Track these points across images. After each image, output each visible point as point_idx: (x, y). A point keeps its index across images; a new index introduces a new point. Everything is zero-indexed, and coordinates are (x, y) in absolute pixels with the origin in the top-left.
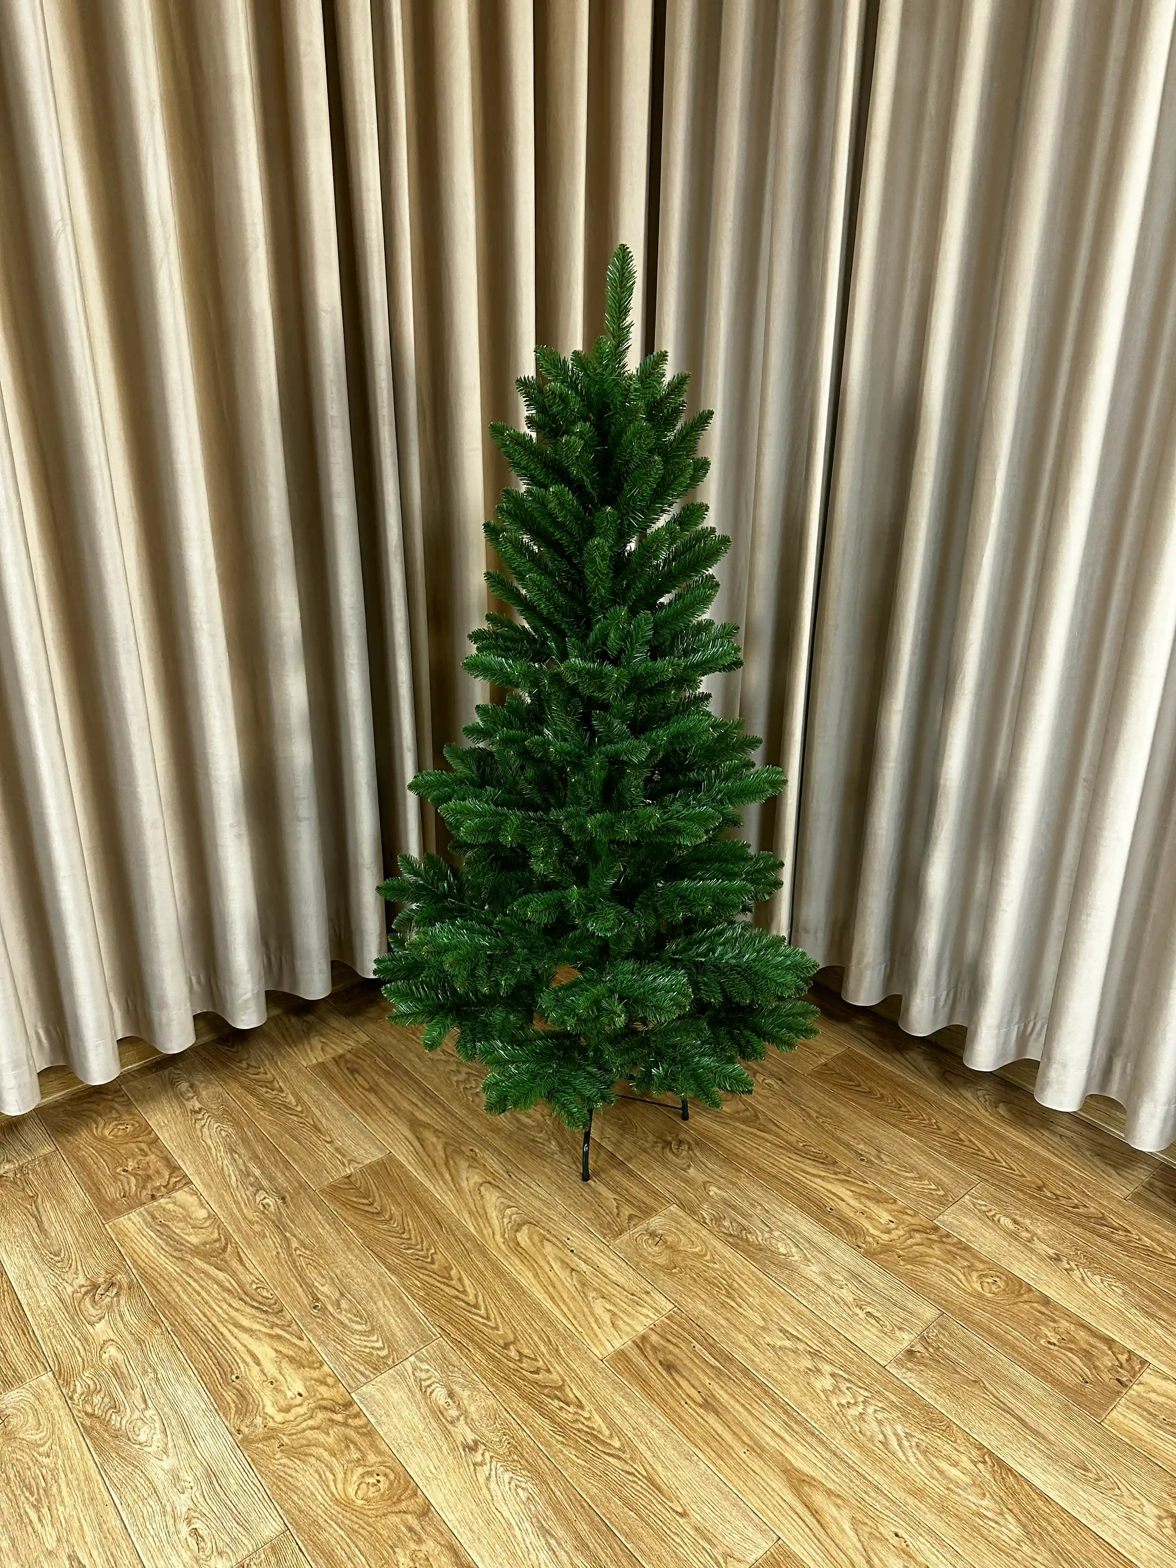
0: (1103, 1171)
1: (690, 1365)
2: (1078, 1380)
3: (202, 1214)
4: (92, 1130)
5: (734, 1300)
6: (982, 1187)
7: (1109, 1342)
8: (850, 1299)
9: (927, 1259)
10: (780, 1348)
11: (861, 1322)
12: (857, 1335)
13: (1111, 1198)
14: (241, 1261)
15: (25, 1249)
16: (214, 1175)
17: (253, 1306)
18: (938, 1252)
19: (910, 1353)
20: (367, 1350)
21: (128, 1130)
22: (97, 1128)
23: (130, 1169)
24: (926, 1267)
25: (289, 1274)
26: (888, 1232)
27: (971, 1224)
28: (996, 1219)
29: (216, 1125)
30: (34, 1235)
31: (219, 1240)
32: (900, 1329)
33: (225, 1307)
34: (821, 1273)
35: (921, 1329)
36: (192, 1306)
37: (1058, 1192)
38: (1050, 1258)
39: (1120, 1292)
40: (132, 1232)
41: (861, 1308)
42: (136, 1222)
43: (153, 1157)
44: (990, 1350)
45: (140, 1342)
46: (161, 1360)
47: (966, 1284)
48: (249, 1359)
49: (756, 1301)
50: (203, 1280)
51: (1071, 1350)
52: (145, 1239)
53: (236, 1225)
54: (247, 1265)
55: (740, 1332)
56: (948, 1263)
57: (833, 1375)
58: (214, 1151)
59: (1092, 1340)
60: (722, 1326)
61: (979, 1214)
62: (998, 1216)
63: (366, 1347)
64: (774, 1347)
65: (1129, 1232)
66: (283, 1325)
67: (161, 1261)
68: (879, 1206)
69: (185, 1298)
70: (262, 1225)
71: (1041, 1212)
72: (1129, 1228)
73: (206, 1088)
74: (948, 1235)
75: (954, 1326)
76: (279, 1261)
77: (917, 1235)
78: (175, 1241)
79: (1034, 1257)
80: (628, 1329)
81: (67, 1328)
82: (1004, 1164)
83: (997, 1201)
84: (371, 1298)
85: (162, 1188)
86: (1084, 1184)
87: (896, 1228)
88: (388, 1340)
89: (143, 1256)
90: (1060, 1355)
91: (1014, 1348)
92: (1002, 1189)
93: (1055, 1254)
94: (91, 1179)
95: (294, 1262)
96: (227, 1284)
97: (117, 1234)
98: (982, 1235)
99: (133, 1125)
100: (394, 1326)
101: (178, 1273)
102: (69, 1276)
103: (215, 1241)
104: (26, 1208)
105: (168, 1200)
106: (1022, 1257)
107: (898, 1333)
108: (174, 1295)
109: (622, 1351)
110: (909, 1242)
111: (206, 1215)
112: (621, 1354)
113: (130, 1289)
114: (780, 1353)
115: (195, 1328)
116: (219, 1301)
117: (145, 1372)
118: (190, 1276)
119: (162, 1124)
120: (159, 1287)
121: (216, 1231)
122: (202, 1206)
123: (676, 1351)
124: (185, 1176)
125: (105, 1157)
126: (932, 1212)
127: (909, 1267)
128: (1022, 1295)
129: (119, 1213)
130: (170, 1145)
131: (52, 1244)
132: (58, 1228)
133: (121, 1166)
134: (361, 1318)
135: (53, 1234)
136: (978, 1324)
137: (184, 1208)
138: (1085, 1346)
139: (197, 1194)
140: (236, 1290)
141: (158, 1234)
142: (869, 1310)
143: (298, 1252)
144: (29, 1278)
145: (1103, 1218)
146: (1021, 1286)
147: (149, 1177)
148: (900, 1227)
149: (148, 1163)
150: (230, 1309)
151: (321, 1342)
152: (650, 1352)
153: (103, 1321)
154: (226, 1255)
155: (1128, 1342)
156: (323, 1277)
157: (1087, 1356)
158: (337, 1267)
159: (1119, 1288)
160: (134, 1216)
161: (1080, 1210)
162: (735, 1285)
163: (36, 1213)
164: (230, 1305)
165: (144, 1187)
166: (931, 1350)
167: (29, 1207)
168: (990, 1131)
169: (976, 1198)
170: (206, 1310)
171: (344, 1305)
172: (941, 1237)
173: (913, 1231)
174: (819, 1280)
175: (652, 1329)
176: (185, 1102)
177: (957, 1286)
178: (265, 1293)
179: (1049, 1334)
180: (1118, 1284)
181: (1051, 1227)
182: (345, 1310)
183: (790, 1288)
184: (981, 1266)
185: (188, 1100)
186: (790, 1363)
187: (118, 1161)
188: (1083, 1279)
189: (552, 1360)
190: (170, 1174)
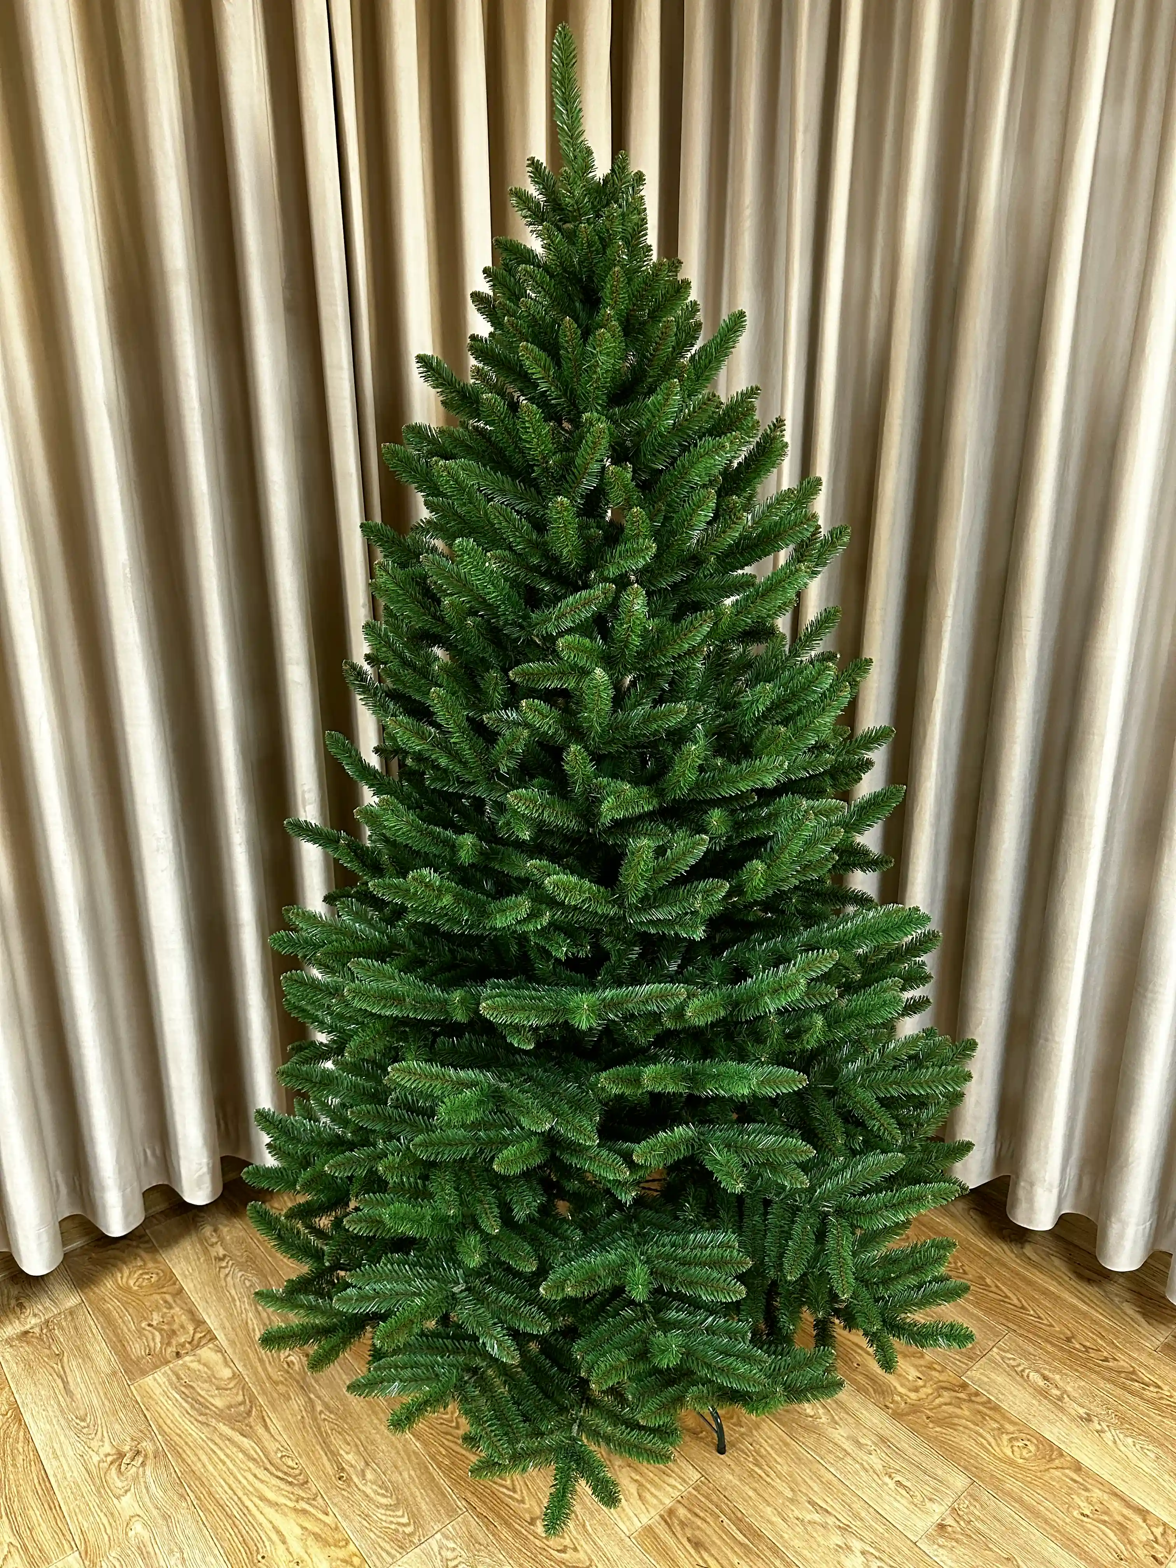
0: (1131, 1319)
1: (718, 1542)
2: (1111, 1558)
3: (227, 1373)
4: (117, 1281)
5: (761, 1468)
6: (1010, 1338)
7: (1143, 1513)
8: (878, 1467)
9: (956, 1421)
10: (809, 1522)
11: (890, 1492)
12: (887, 1507)
13: (1141, 1349)
14: (266, 1427)
15: (51, 1413)
16: (238, 1330)
17: (278, 1477)
18: (967, 1413)
19: (942, 1527)
20: (393, 1526)
21: (153, 1280)
22: (122, 1278)
23: (154, 1323)
24: (955, 1430)
25: (314, 1441)
26: (916, 1390)
27: (999, 1380)
28: (1025, 1374)
29: (240, 1274)
30: (60, 1397)
31: (243, 1403)
32: (930, 1500)
33: (251, 1478)
34: (848, 1438)
35: (951, 1500)
36: (218, 1477)
37: (1088, 1344)
38: (1081, 1418)
39: (1152, 1456)
40: (157, 1393)
41: (890, 1476)
42: (161, 1383)
43: (178, 1309)
44: (1022, 1522)
45: (166, 1517)
46: (188, 1538)
47: (996, 1448)
48: (274, 1537)
49: (784, 1469)
50: (228, 1447)
51: (1104, 1522)
52: (170, 1402)
53: (261, 1386)
54: (272, 1431)
55: (769, 1504)
56: (978, 1425)
57: (863, 1553)
58: (238, 1303)
59: (1126, 1511)
60: (750, 1497)
61: (1008, 1369)
62: (1027, 1371)
63: (392, 1522)
64: (802, 1521)
65: (1159, 1387)
66: (308, 1499)
67: (186, 1427)
68: (906, 1361)
69: (210, 1468)
70: (287, 1386)
71: (1071, 1367)
72: (1160, 1383)
73: (229, 1232)
74: (977, 1394)
75: (985, 1497)
76: (304, 1427)
77: (945, 1393)
78: (200, 1404)
79: (1064, 1418)
80: (655, 1501)
81: (93, 1500)
82: (1032, 1312)
83: (1026, 1355)
84: (396, 1467)
85: (187, 1345)
86: (1114, 1334)
87: (924, 1386)
88: (414, 1515)
89: (169, 1422)
90: (1093, 1528)
91: (1046, 1522)
92: (1030, 1340)
93: (1086, 1413)
94: (117, 1335)
95: (319, 1429)
96: (252, 1452)
97: (142, 1398)
98: (1011, 1393)
99: (157, 1274)
100: (419, 1499)
101: (203, 1440)
102: (95, 1444)
103: (240, 1404)
104: (52, 1367)
105: (192, 1358)
106: (1052, 1417)
107: (929, 1504)
108: (199, 1465)
109: (650, 1526)
110: (938, 1401)
111: (230, 1375)
112: (649, 1530)
113: (155, 1458)
114: (809, 1528)
115: (222, 1502)
116: (245, 1471)
117: (171, 1551)
118: (216, 1444)
119: (187, 1273)
120: (184, 1456)
121: (241, 1393)
122: (226, 1364)
123: (704, 1526)
124: (210, 1331)
125: (130, 1310)
126: (960, 1367)
127: (938, 1429)
128: (1053, 1460)
129: (144, 1373)
130: (195, 1298)
131: (78, 1408)
132: (84, 1390)
133: (145, 1319)
134: (387, 1491)
135: (79, 1396)
136: (1009, 1494)
137: (208, 1368)
138: (1119, 1518)
139: (221, 1351)
140: (261, 1459)
141: (183, 1396)
142: (898, 1478)
143: (323, 1416)
144: (55, 1445)
145: (1134, 1372)
146: (1052, 1451)
147: (174, 1332)
148: (928, 1385)
149: (173, 1317)
150: (256, 1481)
151: (346, 1517)
152: (678, 1527)
153: (128, 1493)
154: (251, 1419)
155: (1162, 1513)
156: (349, 1444)
157: (1122, 1529)
158: (361, 1432)
159: (1152, 1450)
160: (159, 1375)
161: (1111, 1364)
162: (762, 1450)
163: (62, 1373)
164: (255, 1476)
165: (169, 1344)
166: (962, 1523)
167: (55, 1366)
168: (1017, 1274)
169: (1004, 1351)
170: (231, 1481)
171: (369, 1475)
172: (970, 1395)
173: (942, 1388)
174: (848, 1446)
175: (679, 1502)
176: (209, 1248)
177: (987, 1451)
178: (290, 1463)
179: (1082, 1504)
180: (1151, 1447)
181: (1083, 1383)
182: (370, 1481)
183: (818, 1455)
184: (1010, 1428)
185: (212, 1245)
186: (819, 1539)
187: (143, 1315)
188: (1115, 1442)
189: (578, 1537)
190: (195, 1329)
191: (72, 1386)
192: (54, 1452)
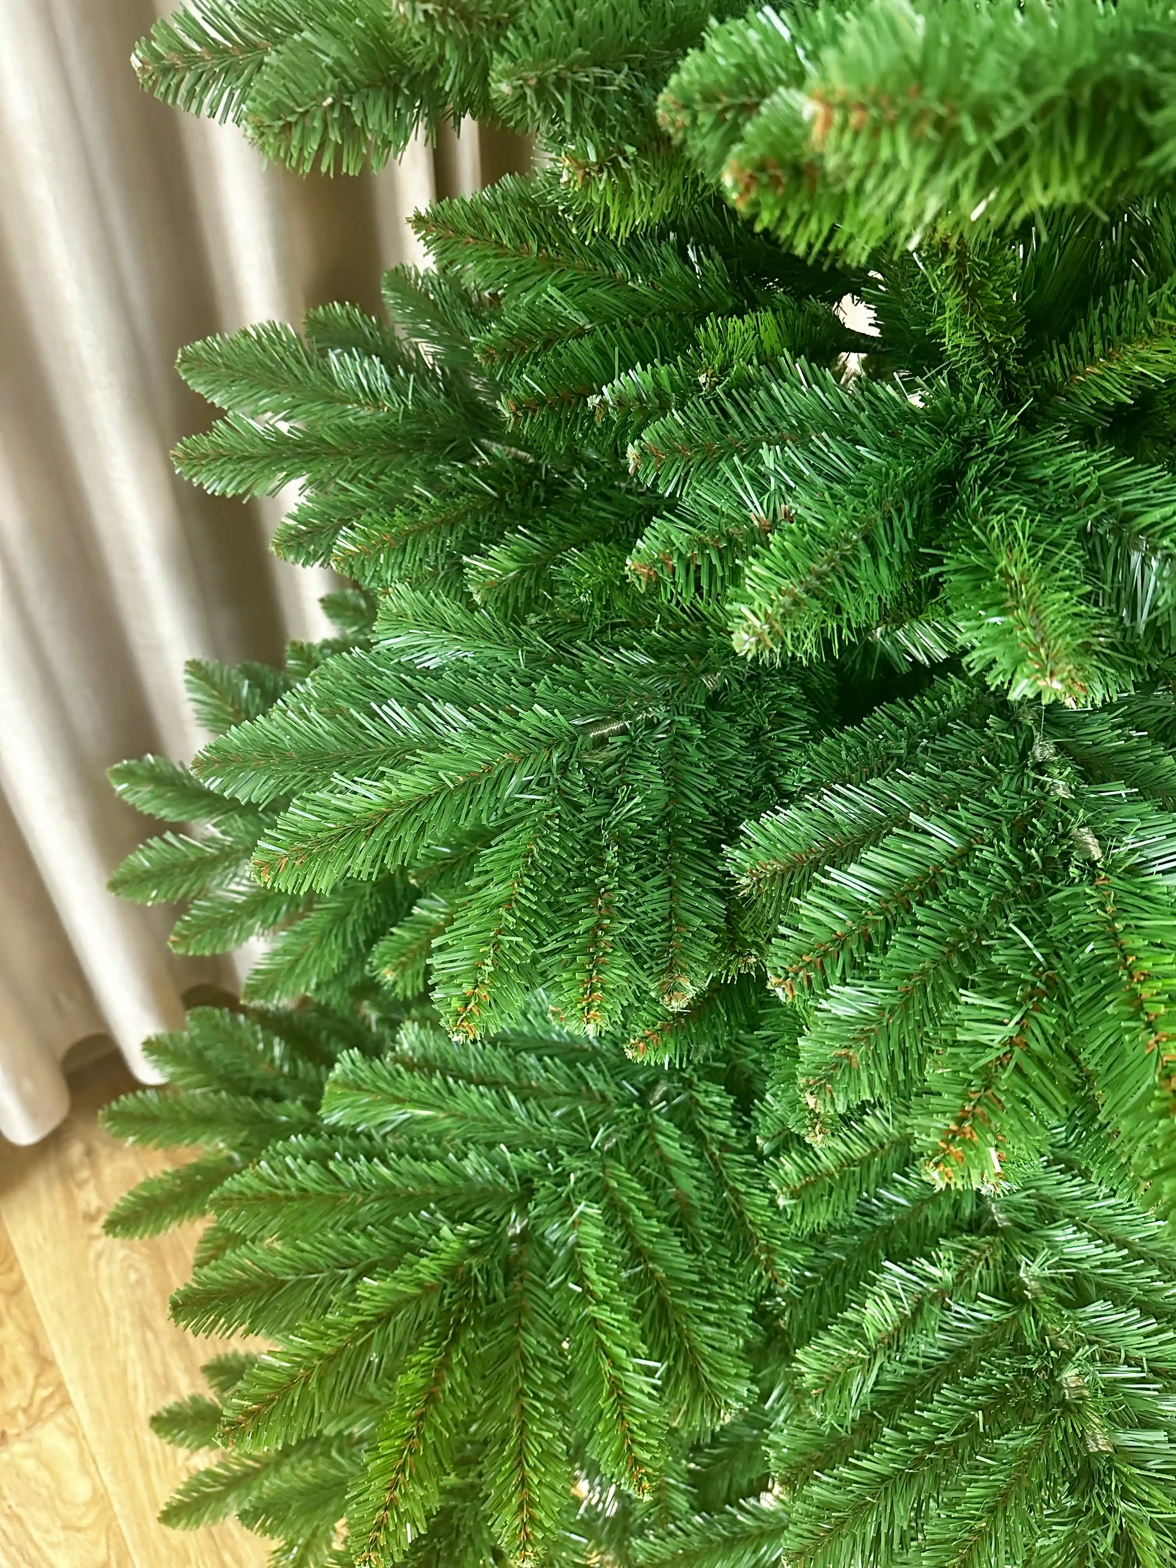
3: (81, 1489)
16: (109, 1385)
43: (12, 1329)
58: (113, 1322)
85: (21, 1417)
105: (27, 1447)
111: (89, 1495)
119: (34, 1248)
121: (103, 1540)
122: (84, 1470)
124: (60, 1385)
130: (42, 1304)
137: (51, 1473)
139: (76, 1436)
176: (76, 1191)
185: (79, 1187)
190: (37, 1377)
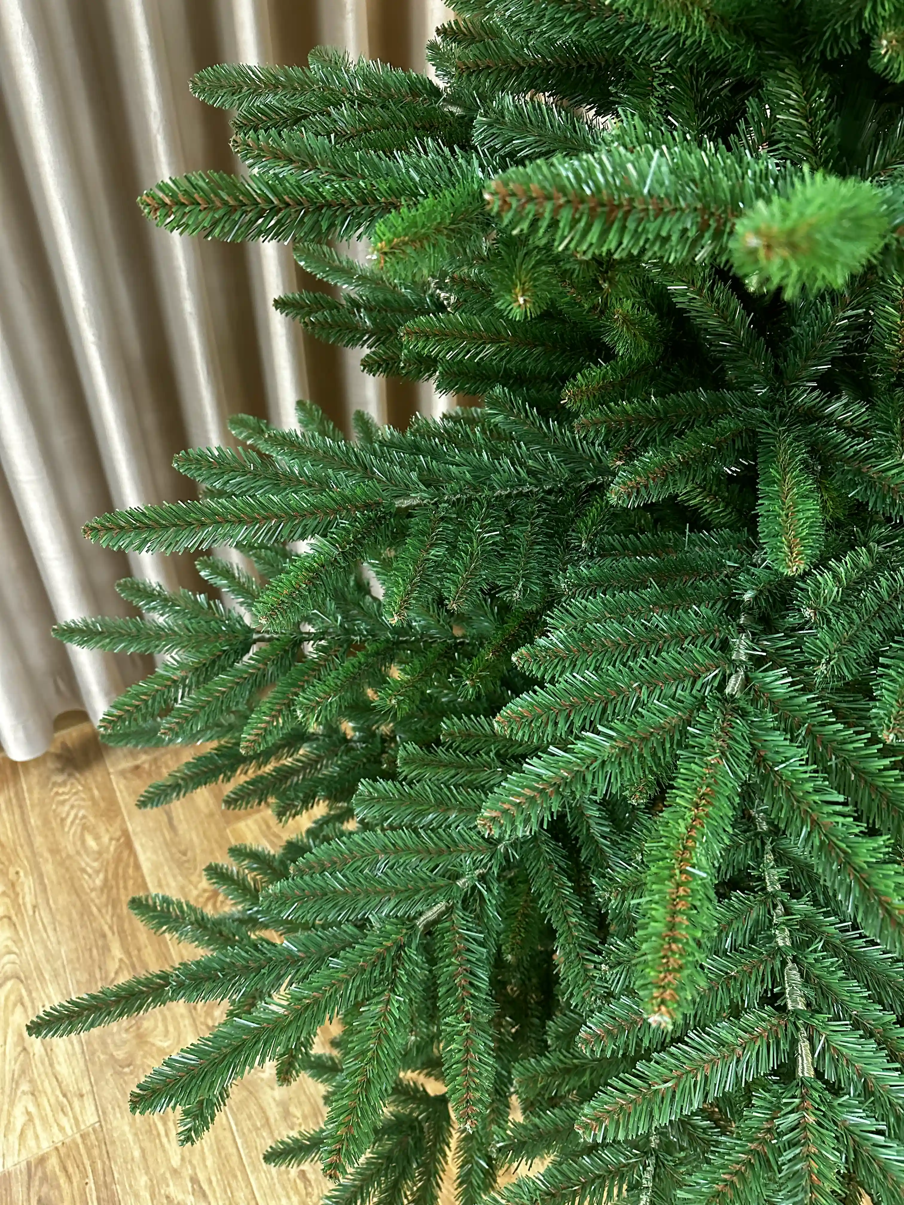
15: (157, 845)
30: (165, 831)
102: (194, 878)
131: (180, 843)
135: (181, 832)
191: (176, 822)
192: (159, 881)
